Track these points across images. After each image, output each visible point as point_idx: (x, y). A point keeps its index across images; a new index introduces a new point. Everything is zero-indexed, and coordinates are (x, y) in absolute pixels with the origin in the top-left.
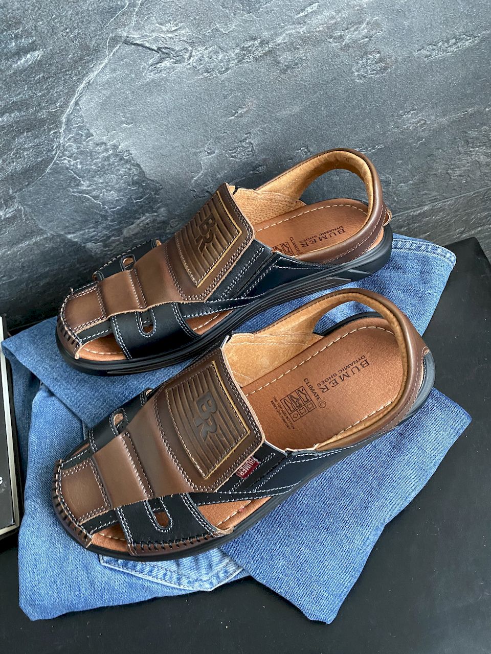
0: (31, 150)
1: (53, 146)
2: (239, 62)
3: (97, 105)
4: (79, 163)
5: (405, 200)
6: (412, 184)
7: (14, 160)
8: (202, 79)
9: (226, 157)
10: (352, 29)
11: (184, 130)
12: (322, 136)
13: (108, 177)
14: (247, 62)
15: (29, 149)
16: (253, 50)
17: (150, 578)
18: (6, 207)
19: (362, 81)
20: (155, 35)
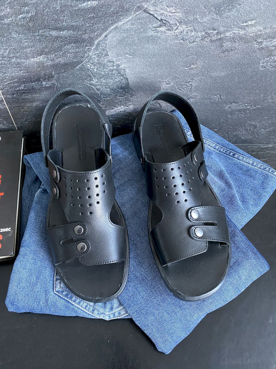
0: (72, 54)
1: (85, 55)
2: (201, 39)
3: (117, 40)
4: (95, 69)
5: (261, 138)
6: (268, 131)
7: (61, 57)
8: (178, 43)
9: (176, 88)
10: (269, 40)
11: (159, 67)
12: (230, 92)
13: (109, 80)
14: (206, 41)
15: (71, 53)
16: (212, 35)
17: (78, 306)
18: (48, 80)
19: (263, 69)
20: (162, 11)
